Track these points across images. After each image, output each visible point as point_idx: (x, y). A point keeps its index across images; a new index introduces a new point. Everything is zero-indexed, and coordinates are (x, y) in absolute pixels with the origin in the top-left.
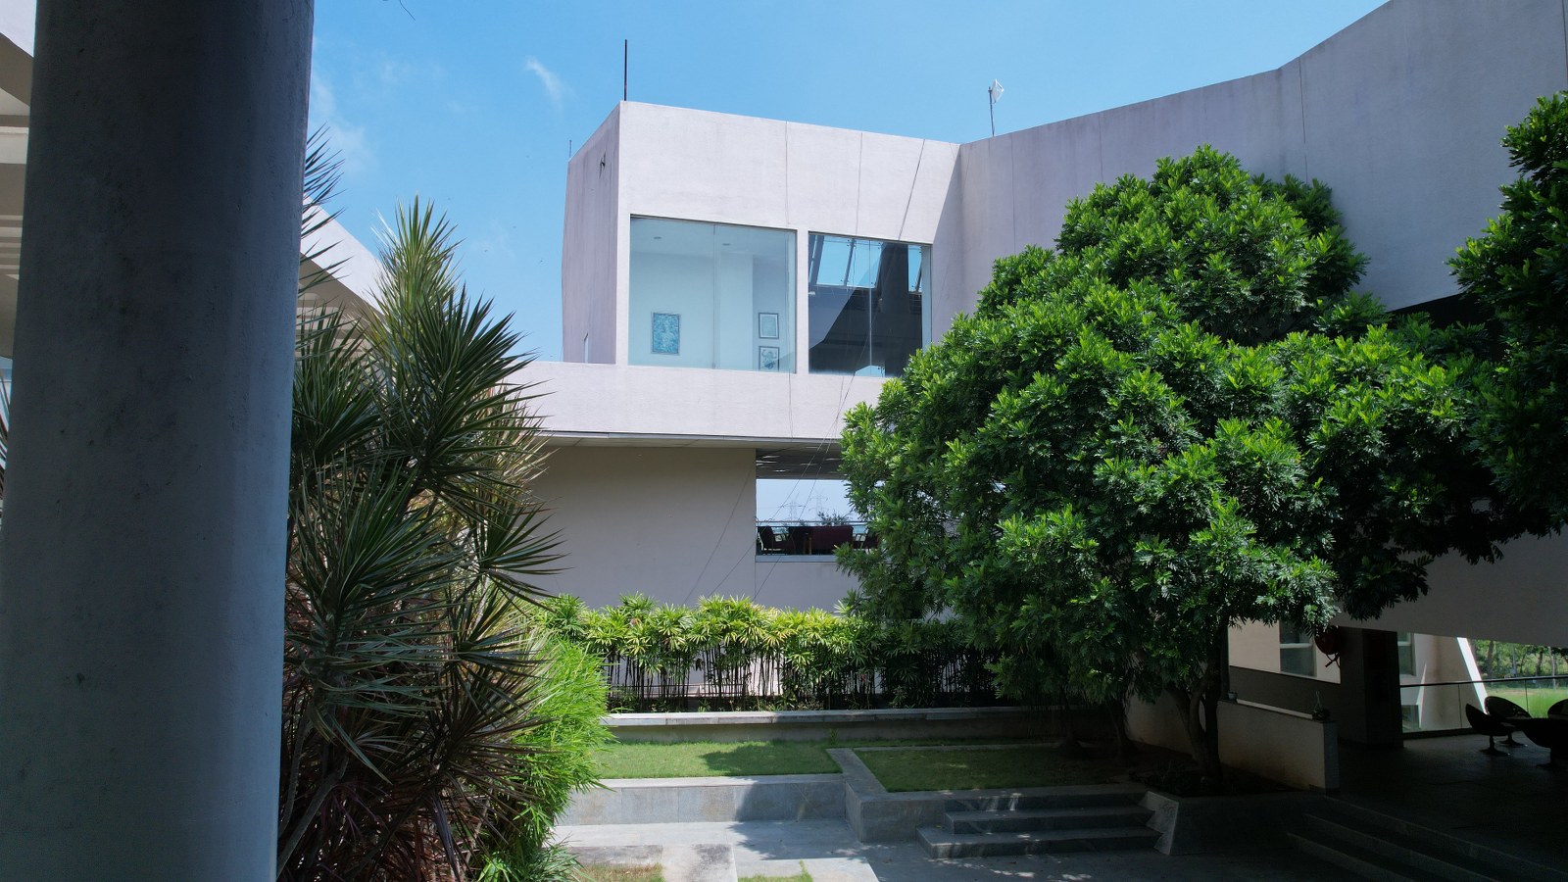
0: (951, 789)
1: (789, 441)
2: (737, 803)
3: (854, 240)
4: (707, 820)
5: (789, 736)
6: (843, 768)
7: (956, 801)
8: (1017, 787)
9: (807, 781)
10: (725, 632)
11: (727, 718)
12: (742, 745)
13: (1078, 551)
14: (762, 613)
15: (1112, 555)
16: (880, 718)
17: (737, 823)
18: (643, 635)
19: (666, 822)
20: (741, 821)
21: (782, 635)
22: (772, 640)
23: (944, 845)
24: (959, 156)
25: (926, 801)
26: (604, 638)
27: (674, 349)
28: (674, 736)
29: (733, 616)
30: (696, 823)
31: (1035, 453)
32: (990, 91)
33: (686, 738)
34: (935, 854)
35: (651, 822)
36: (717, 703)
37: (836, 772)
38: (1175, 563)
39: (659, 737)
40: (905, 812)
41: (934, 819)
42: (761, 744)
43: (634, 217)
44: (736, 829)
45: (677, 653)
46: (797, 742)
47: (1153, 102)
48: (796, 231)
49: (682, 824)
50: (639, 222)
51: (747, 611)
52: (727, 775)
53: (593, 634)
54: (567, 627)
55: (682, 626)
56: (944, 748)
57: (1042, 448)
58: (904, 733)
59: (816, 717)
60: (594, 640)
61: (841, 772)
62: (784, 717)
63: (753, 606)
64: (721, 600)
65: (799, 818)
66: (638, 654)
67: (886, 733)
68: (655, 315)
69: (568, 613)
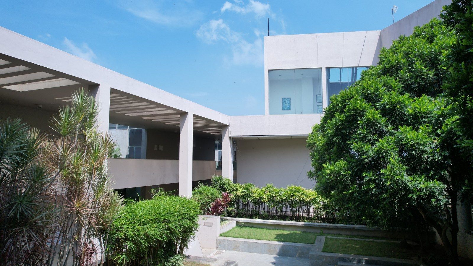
0: (344, 254)
2: (278, 250)
3: (341, 68)
4: (269, 254)
5: (308, 230)
6: (316, 243)
7: (342, 258)
8: (366, 255)
9: (300, 246)
10: (292, 196)
11: (288, 223)
12: (292, 232)
14: (305, 190)
17: (277, 256)
18: (269, 196)
19: (256, 253)
20: (279, 255)
21: (310, 198)
22: (307, 199)
24: (381, 35)
25: (332, 257)
26: (257, 197)
27: (289, 109)
28: (273, 227)
29: (295, 191)
30: (265, 255)
32: (392, 10)
33: (277, 228)
35: (252, 253)
36: (291, 218)
37: (312, 243)
39: (269, 227)
40: (324, 259)
41: (334, 263)
42: (298, 232)
43: (269, 71)
44: (275, 258)
45: (279, 202)
46: (310, 233)
48: (321, 68)
49: (261, 254)
50: (271, 72)
51: (300, 190)
52: (277, 241)
53: (254, 195)
54: (247, 193)
55: (280, 194)
56: (358, 239)
57: (337, 139)
58: (348, 233)
59: (317, 225)
60: (254, 197)
61: (314, 244)
62: (306, 224)
63: (302, 188)
64: (293, 186)
65: (297, 256)
66: (266, 201)
67: (342, 233)
68: (283, 99)
69: (247, 189)
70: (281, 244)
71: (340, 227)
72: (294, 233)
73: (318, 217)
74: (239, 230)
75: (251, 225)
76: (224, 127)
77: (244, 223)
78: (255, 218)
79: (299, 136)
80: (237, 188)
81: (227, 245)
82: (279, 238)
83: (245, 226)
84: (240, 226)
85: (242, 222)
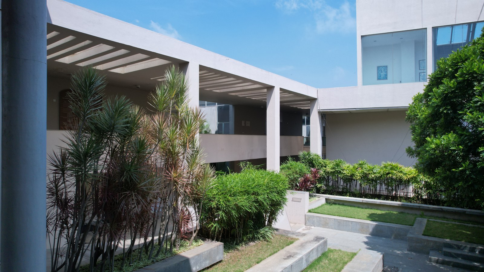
2: (371, 230)
4: (361, 233)
5: (407, 211)
6: (415, 225)
9: (397, 227)
10: (388, 173)
11: (384, 203)
12: (388, 212)
13: (455, 150)
14: (403, 168)
17: (370, 236)
18: (361, 173)
19: (348, 231)
20: (372, 235)
21: (409, 177)
22: (405, 178)
23: (434, 258)
25: (435, 241)
26: (348, 173)
27: (386, 78)
28: (366, 206)
29: (392, 169)
33: (370, 207)
34: (430, 260)
35: (343, 230)
36: (387, 198)
37: (411, 225)
39: (361, 206)
40: (426, 243)
41: (438, 248)
42: (394, 212)
43: (362, 37)
44: (367, 237)
45: (372, 180)
46: (408, 214)
48: (427, 28)
49: (352, 233)
50: (364, 38)
51: (397, 167)
52: (370, 220)
53: (345, 172)
54: (337, 169)
55: (374, 171)
56: (470, 225)
57: (445, 109)
58: (456, 217)
59: (417, 206)
60: (345, 173)
61: (413, 226)
62: (404, 205)
63: (399, 166)
64: (390, 163)
65: (392, 238)
66: (359, 179)
67: (448, 216)
68: (378, 67)
69: (338, 165)
70: (375, 223)
71: (445, 210)
72: (389, 213)
73: (418, 197)
74: (328, 207)
75: (341, 203)
76: (313, 100)
77: (334, 200)
78: (346, 195)
79: (397, 108)
80: (327, 164)
81: (316, 221)
82: (372, 217)
83: (335, 204)
84: (330, 203)
85: (332, 200)
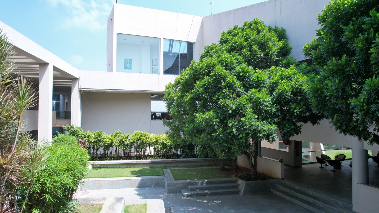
0: (190, 180)
1: (158, 92)
2: (137, 184)
3: (181, 41)
4: (130, 188)
5: (154, 166)
6: (165, 174)
7: (191, 183)
8: (207, 178)
9: (155, 178)
10: (139, 140)
11: (139, 162)
12: (142, 168)
13: (214, 122)
14: (149, 135)
15: (223, 123)
16: (177, 161)
17: (137, 188)
18: (119, 141)
19: (119, 188)
21: (154, 141)
22: (151, 142)
23: (186, 194)
24: (203, 20)
25: (183, 183)
26: (108, 142)
27: (130, 68)
28: (125, 166)
29: (141, 136)
30: (127, 189)
31: (205, 97)
32: (211, 4)
33: (128, 166)
34: (184, 196)
35: (115, 188)
36: (138, 157)
37: (163, 175)
38: (238, 125)
39: (121, 166)
40: (178, 185)
41: (185, 187)
42: (147, 168)
43: (117, 34)
44: (136, 190)
45: (128, 145)
46: (156, 167)
47: (247, 7)
48: (160, 38)
49: (123, 189)
50: (119, 35)
51: (145, 134)
52: (135, 176)
53: (105, 140)
54: (99, 139)
55: (128, 138)
56: (192, 168)
58: (183, 165)
59: (161, 161)
60: (106, 142)
61: (165, 175)
62: (153, 161)
63: (147, 133)
64: (139, 132)
65: (153, 187)
66: (117, 145)
67: (179, 165)
68: (125, 59)
69: (99, 135)
70: (140, 178)
71: (178, 161)
72: (144, 169)
73: (157, 155)
74: (95, 171)
75: (105, 166)
76: (74, 80)
77: (99, 164)
78: (106, 160)
79: (141, 91)
80: (89, 135)
81: (91, 186)
82: (134, 173)
83: (100, 168)
84: (95, 168)
85: (98, 165)
